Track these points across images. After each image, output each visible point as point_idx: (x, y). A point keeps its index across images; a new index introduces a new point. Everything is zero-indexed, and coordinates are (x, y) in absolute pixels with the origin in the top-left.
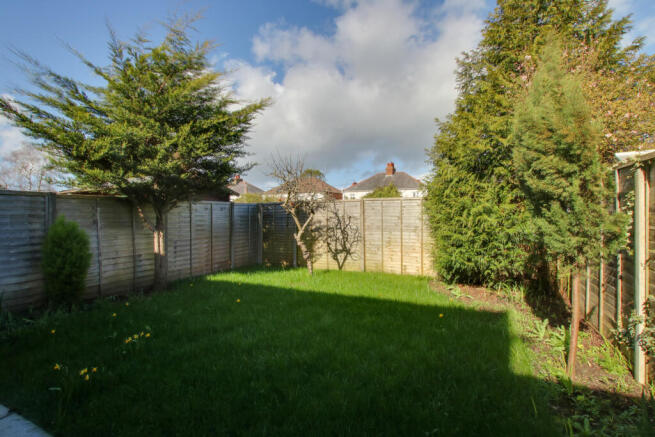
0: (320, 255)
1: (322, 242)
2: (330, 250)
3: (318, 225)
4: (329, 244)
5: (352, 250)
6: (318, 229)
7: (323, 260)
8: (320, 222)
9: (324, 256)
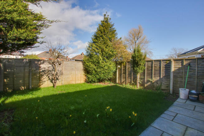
0: (45, 82)
1: (45, 76)
2: (49, 79)
3: (44, 69)
4: (49, 77)
5: (59, 78)
6: (43, 71)
7: (46, 84)
8: (45, 68)
9: (47, 82)
